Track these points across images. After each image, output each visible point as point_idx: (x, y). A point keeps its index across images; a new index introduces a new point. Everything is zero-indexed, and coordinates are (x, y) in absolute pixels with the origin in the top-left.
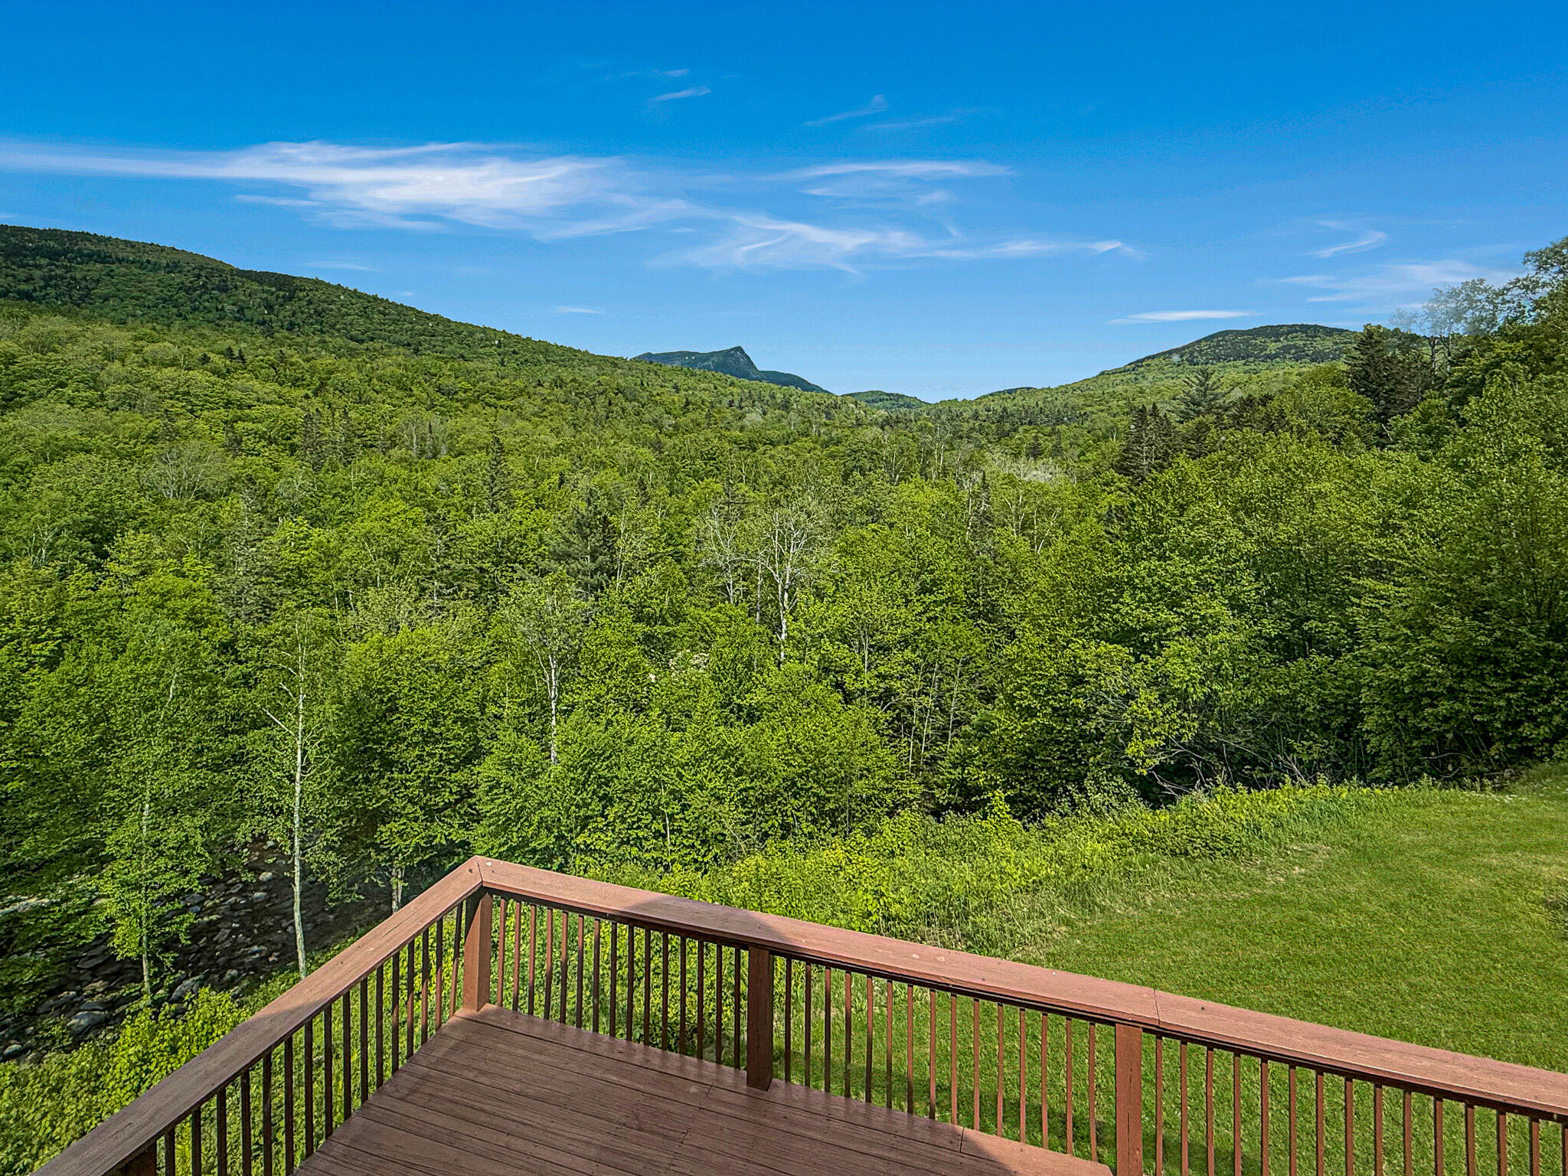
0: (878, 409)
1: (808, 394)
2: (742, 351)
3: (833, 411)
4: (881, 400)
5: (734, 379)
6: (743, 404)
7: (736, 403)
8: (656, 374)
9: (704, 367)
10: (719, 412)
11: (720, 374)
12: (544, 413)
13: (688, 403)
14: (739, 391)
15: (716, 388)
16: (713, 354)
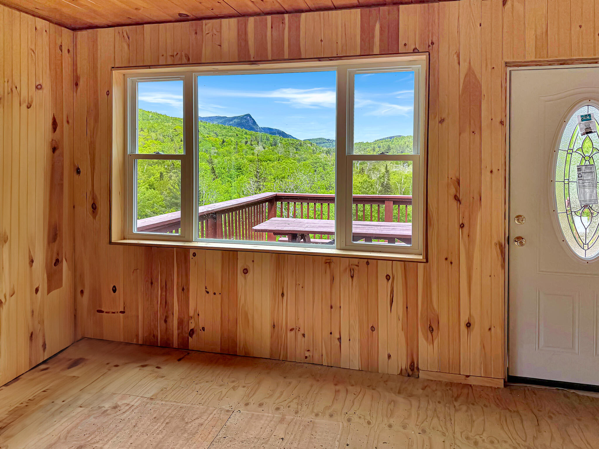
0: (323, 147)
1: (286, 139)
2: (251, 117)
3: (299, 147)
4: (324, 143)
5: (247, 131)
6: (253, 143)
7: (249, 142)
8: (204, 127)
9: (230, 125)
10: (241, 147)
11: (239, 128)
12: (145, 145)
13: (224, 142)
14: (250, 137)
15: (237, 135)
16: (235, 118)
